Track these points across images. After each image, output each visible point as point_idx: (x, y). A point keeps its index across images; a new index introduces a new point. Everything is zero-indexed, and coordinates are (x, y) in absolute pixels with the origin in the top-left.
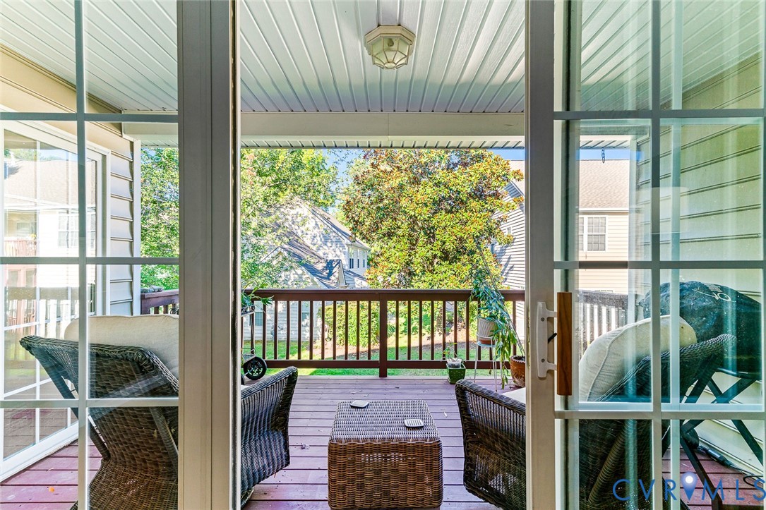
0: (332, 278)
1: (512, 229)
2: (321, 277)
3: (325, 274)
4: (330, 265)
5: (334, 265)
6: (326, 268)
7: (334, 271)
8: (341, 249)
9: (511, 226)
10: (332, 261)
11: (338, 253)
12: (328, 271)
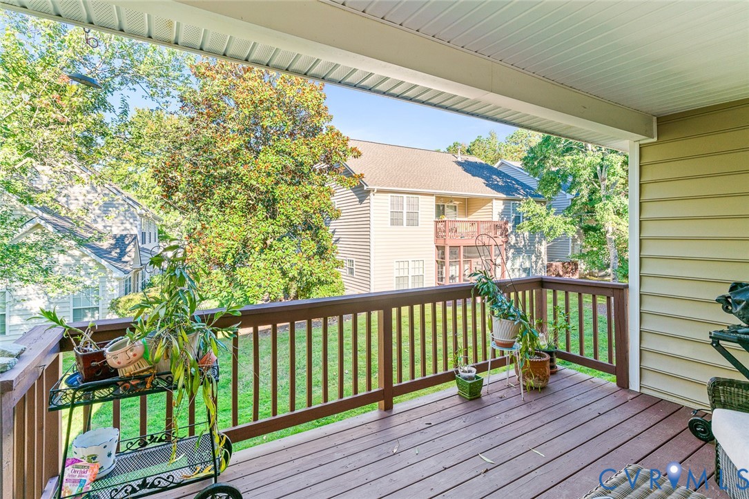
0: (126, 258)
1: (336, 203)
2: (110, 259)
3: (114, 254)
4: (120, 242)
5: (127, 243)
6: (115, 246)
7: (128, 250)
8: (131, 220)
9: (336, 201)
10: (123, 237)
11: (128, 225)
12: (118, 251)
